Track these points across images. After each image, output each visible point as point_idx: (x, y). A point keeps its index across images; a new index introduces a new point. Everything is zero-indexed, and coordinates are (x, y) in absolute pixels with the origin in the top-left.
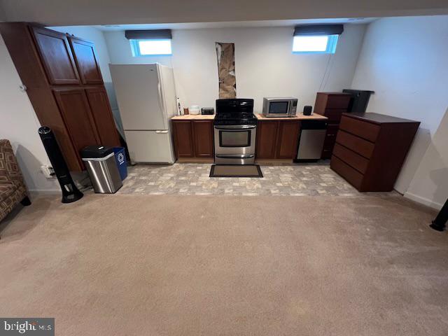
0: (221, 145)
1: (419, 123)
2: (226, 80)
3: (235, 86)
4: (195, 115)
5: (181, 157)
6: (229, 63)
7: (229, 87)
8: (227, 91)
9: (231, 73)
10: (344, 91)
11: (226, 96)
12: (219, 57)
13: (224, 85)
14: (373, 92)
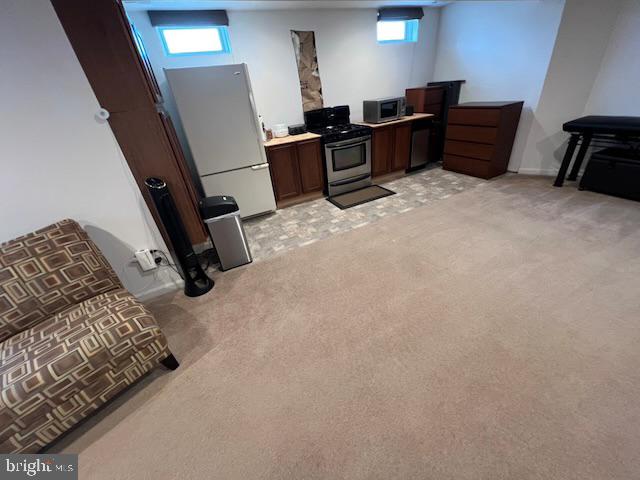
0: (334, 170)
1: (522, 103)
2: (309, 84)
3: (320, 92)
4: (282, 138)
5: (284, 198)
6: (309, 59)
7: (314, 93)
8: (312, 98)
9: (314, 73)
10: (429, 84)
11: (312, 106)
12: (298, 52)
13: (309, 90)
14: (464, 81)
